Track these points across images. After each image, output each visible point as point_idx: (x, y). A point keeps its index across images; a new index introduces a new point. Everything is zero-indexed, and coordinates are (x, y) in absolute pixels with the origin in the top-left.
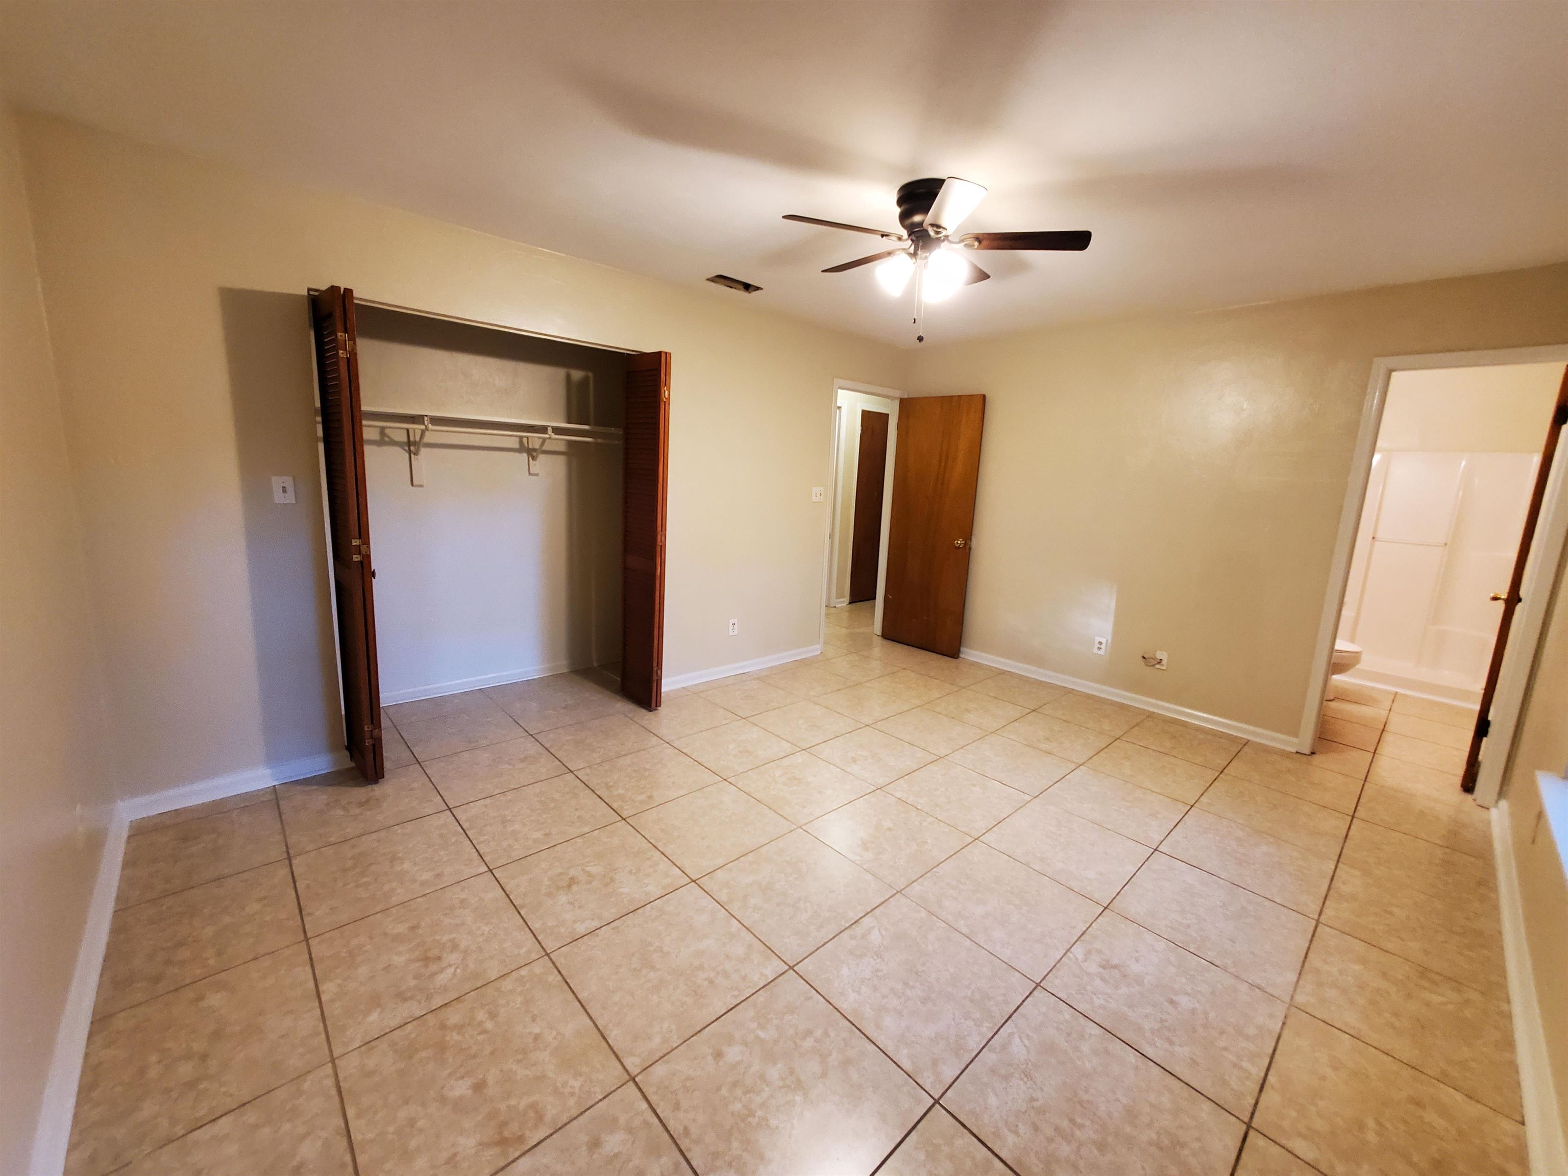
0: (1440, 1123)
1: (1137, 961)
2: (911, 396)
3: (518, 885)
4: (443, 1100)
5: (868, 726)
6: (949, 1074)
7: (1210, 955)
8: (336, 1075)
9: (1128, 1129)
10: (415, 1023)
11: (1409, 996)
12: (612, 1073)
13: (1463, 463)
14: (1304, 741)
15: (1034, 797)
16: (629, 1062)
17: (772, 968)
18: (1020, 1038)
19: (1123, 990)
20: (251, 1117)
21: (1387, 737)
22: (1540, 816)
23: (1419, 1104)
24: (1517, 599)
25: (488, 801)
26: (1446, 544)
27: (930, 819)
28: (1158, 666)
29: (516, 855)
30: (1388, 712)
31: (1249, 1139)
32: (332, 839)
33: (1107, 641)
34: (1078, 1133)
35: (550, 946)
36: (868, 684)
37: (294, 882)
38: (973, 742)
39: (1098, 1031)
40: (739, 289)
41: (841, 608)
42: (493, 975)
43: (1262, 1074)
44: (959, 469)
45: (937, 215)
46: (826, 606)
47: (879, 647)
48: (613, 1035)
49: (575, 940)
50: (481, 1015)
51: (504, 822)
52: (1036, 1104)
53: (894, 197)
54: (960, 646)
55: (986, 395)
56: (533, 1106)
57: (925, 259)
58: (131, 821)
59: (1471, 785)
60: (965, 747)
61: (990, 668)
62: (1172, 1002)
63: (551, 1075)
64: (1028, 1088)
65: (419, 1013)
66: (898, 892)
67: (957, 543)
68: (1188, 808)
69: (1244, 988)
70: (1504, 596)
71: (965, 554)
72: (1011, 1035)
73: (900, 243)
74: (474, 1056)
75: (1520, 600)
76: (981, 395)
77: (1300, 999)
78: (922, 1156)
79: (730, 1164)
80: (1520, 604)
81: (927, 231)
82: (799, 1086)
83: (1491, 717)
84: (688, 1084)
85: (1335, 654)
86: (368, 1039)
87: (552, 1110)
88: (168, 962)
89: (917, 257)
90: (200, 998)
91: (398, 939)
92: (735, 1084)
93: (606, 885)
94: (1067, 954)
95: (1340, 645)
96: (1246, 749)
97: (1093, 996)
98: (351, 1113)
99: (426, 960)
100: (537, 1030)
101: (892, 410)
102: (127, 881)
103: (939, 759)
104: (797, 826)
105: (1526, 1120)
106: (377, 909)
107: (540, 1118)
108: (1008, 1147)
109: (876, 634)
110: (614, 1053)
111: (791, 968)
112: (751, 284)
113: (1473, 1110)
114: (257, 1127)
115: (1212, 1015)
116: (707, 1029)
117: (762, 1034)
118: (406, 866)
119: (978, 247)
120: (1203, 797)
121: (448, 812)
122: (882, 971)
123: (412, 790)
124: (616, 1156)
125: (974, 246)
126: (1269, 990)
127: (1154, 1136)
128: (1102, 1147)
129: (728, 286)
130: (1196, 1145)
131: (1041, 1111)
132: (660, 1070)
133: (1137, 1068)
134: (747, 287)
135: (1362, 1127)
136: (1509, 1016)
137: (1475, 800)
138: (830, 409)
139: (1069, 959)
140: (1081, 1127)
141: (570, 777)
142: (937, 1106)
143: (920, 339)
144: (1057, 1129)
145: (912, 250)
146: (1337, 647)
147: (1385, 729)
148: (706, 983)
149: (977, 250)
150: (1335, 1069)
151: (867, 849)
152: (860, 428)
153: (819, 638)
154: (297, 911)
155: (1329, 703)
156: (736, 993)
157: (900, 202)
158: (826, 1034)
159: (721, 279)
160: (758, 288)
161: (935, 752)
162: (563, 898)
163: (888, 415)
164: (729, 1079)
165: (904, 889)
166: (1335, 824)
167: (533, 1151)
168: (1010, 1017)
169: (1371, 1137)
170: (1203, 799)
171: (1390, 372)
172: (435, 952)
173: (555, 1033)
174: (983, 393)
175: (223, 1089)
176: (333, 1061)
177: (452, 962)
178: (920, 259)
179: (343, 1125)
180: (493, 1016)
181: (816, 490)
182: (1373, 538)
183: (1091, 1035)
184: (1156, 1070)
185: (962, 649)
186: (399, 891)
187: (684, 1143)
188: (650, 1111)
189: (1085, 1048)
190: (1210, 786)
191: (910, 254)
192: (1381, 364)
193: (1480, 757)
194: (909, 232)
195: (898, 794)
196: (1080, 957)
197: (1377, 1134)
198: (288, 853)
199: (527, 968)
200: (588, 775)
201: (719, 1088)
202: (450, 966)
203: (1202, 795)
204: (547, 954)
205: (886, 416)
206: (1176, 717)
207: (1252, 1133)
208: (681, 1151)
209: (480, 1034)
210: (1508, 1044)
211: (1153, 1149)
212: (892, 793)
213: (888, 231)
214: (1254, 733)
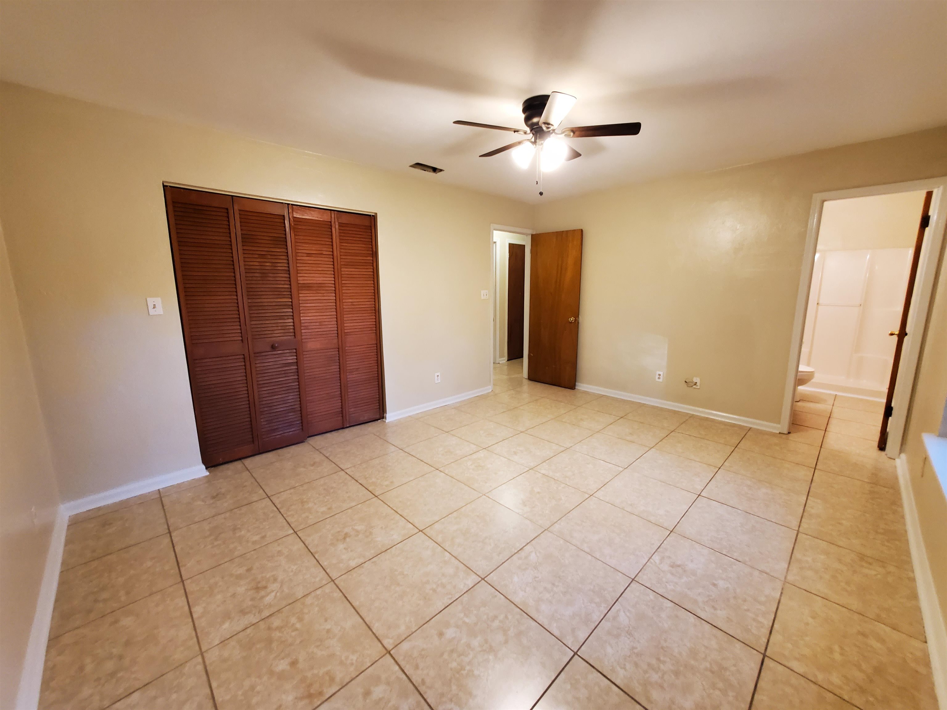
0: (877, 645)
1: (692, 561)
2: (538, 232)
3: (313, 540)
4: (271, 673)
5: (523, 432)
6: (582, 636)
7: (735, 555)
8: (204, 662)
9: (692, 662)
10: (253, 627)
11: (855, 572)
12: (375, 650)
13: (868, 257)
14: (784, 427)
15: (625, 469)
16: (386, 642)
17: (471, 580)
18: (624, 612)
19: (684, 579)
20: (151, 692)
21: (832, 421)
22: (926, 459)
23: (864, 635)
24: (905, 334)
25: (292, 491)
26: (861, 305)
27: (563, 485)
28: (694, 387)
29: (310, 522)
30: (832, 406)
31: (764, 663)
32: (197, 519)
33: (663, 373)
34: (662, 666)
35: (334, 575)
36: (521, 408)
37: (174, 547)
38: (586, 438)
39: (670, 604)
40: (430, 172)
41: (503, 364)
42: (300, 595)
43: (771, 624)
44: (569, 274)
45: (547, 117)
46: (493, 363)
47: (527, 385)
48: (377, 627)
49: (349, 571)
50: (293, 620)
51: (303, 502)
52: (636, 651)
53: (520, 108)
54: (575, 382)
55: (583, 230)
56: (328, 673)
57: (541, 145)
58: (69, 516)
59: (883, 446)
60: (582, 442)
61: (594, 394)
62: (714, 585)
63: (338, 653)
64: (630, 642)
65: (255, 621)
66: (545, 530)
67: (570, 320)
68: (717, 470)
69: (756, 573)
70: (897, 333)
71: (576, 326)
72: (619, 611)
73: (525, 136)
74: (291, 645)
75: (906, 334)
76: (579, 229)
77: (790, 578)
78: (569, 687)
79: (451, 700)
80: (906, 337)
81: (541, 127)
82: (491, 650)
83: (893, 405)
84: (423, 653)
85: (799, 373)
86: (223, 639)
87: (340, 675)
88: (96, 601)
89: (536, 144)
90: (116, 622)
91: (239, 577)
92: (452, 651)
93: (367, 537)
94: (650, 560)
95: (802, 368)
96: (749, 433)
97: (667, 584)
98: (214, 685)
99: (257, 589)
100: (328, 627)
101: (526, 242)
102: (68, 553)
103: (566, 449)
104: (482, 494)
105: (927, 641)
106: (226, 560)
107: (332, 680)
108: (620, 678)
109: (524, 378)
110: (377, 637)
111: (483, 579)
112: (437, 168)
113: (896, 636)
114: (155, 698)
115: (738, 590)
116: (433, 619)
117: (467, 620)
118: (243, 532)
119: (573, 136)
120: (726, 462)
121: (268, 499)
122: (538, 577)
123: (245, 486)
124: (380, 699)
125: (571, 135)
126: (772, 574)
127: (708, 665)
128: (677, 674)
129: (423, 170)
130: (733, 669)
131: (638, 655)
132: (405, 646)
133: (695, 626)
134: (435, 170)
135: (831, 650)
136: (913, 580)
137: (886, 455)
138: (490, 243)
139: (651, 563)
140: (664, 662)
141: (342, 473)
142: (576, 656)
143: (541, 194)
144: (649, 665)
145: (533, 140)
146: (800, 369)
147: (831, 416)
148: (431, 592)
149: (573, 138)
150: (813, 618)
151: (525, 506)
152: (508, 254)
153: (490, 382)
154: (176, 564)
155: (797, 403)
156: (450, 596)
157: (524, 111)
158: (506, 617)
159: (418, 165)
160: (441, 170)
161: (565, 446)
162: (341, 546)
163: (525, 245)
164: (448, 649)
165: (549, 528)
166: (804, 474)
167: (330, 699)
168: (617, 600)
169: (837, 656)
170: (726, 463)
171: (824, 201)
172: (263, 583)
173: (339, 628)
174: (581, 228)
175: (133, 676)
176: (202, 654)
177: (274, 589)
178: (539, 145)
179: (210, 692)
180: (300, 620)
181: (483, 292)
182: (818, 304)
183: (666, 607)
184: (708, 626)
185: (577, 384)
186: (239, 548)
187: (422, 689)
188: (401, 672)
189: (663, 615)
190: (730, 455)
191: (532, 142)
192: (817, 197)
193: (888, 430)
194: (531, 129)
195: (543, 472)
196: (658, 561)
197: (842, 654)
198: (169, 529)
199: (320, 590)
200: (353, 472)
201: (442, 654)
202: (273, 591)
203: (725, 461)
204: (333, 581)
205: (524, 246)
206: (707, 416)
207: (766, 659)
208: (421, 694)
209: (293, 631)
210: (914, 596)
211: (709, 673)
212: (539, 471)
213: (518, 129)
214: (754, 423)
